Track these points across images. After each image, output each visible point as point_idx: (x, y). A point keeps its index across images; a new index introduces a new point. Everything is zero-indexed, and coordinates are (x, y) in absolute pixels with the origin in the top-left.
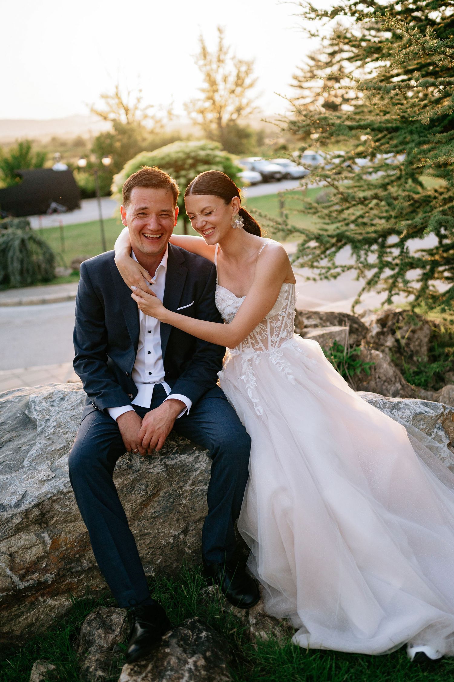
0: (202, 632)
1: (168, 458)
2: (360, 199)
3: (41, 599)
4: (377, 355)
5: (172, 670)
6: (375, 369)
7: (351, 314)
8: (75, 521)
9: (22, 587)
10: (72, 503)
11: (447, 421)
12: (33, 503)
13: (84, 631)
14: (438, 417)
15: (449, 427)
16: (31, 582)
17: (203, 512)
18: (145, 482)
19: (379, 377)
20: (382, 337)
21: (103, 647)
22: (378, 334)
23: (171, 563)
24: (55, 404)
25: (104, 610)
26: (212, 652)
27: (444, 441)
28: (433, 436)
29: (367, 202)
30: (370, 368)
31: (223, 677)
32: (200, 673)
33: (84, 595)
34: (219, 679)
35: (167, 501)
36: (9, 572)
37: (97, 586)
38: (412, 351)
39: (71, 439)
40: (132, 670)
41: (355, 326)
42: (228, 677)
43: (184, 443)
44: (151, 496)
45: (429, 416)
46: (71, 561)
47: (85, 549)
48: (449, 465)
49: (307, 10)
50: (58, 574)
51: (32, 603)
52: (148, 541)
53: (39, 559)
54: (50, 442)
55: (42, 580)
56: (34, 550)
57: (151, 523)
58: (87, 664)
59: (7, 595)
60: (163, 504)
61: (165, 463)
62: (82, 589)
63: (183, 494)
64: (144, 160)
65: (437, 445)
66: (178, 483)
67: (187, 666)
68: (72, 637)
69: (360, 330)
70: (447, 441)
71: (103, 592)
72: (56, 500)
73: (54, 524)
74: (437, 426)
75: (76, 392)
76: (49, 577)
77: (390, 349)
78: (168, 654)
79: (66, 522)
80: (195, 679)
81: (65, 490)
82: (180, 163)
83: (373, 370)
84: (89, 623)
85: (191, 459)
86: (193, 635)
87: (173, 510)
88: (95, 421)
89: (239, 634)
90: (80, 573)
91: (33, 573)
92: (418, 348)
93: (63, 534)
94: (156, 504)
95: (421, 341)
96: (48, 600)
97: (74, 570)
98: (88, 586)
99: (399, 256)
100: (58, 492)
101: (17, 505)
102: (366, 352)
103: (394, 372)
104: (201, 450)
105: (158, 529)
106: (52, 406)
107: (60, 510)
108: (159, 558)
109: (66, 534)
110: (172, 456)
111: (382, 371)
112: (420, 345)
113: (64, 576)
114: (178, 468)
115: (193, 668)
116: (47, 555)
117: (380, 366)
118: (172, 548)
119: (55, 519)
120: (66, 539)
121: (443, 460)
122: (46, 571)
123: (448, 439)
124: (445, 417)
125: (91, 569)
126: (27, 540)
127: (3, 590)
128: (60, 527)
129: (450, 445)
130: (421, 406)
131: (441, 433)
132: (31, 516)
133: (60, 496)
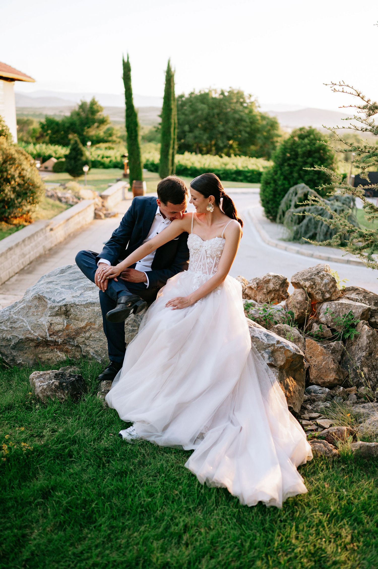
3: (56, 350)
6: (359, 338)
8: (78, 320)
9: (49, 339)
12: (64, 304)
14: (269, 346)
16: (52, 339)
30: (358, 336)
32: (52, 386)
34: (60, 394)
36: (47, 331)
37: (78, 356)
42: (65, 397)
45: (262, 342)
46: (71, 338)
47: (77, 335)
50: (64, 341)
51: (52, 350)
52: (101, 344)
53: (59, 331)
55: (57, 340)
56: (60, 326)
59: (43, 340)
62: (72, 354)
67: (50, 381)
73: (70, 318)
76: (60, 341)
79: (75, 319)
80: (48, 386)
81: (77, 304)
90: (73, 346)
91: (55, 336)
96: (58, 352)
97: (71, 343)
98: (74, 354)
100: (74, 303)
101: (58, 302)
107: (73, 312)
108: (103, 355)
109: (73, 325)
111: (362, 340)
113: (66, 344)
115: (51, 383)
116: (63, 330)
117: (362, 337)
119: (71, 316)
120: (72, 327)
122: (60, 337)
123: (272, 361)
124: (276, 348)
125: (78, 346)
126: (59, 320)
127: (42, 337)
128: (73, 320)
129: (271, 365)
130: (262, 335)
131: (266, 356)
132: (62, 310)
133: (74, 305)
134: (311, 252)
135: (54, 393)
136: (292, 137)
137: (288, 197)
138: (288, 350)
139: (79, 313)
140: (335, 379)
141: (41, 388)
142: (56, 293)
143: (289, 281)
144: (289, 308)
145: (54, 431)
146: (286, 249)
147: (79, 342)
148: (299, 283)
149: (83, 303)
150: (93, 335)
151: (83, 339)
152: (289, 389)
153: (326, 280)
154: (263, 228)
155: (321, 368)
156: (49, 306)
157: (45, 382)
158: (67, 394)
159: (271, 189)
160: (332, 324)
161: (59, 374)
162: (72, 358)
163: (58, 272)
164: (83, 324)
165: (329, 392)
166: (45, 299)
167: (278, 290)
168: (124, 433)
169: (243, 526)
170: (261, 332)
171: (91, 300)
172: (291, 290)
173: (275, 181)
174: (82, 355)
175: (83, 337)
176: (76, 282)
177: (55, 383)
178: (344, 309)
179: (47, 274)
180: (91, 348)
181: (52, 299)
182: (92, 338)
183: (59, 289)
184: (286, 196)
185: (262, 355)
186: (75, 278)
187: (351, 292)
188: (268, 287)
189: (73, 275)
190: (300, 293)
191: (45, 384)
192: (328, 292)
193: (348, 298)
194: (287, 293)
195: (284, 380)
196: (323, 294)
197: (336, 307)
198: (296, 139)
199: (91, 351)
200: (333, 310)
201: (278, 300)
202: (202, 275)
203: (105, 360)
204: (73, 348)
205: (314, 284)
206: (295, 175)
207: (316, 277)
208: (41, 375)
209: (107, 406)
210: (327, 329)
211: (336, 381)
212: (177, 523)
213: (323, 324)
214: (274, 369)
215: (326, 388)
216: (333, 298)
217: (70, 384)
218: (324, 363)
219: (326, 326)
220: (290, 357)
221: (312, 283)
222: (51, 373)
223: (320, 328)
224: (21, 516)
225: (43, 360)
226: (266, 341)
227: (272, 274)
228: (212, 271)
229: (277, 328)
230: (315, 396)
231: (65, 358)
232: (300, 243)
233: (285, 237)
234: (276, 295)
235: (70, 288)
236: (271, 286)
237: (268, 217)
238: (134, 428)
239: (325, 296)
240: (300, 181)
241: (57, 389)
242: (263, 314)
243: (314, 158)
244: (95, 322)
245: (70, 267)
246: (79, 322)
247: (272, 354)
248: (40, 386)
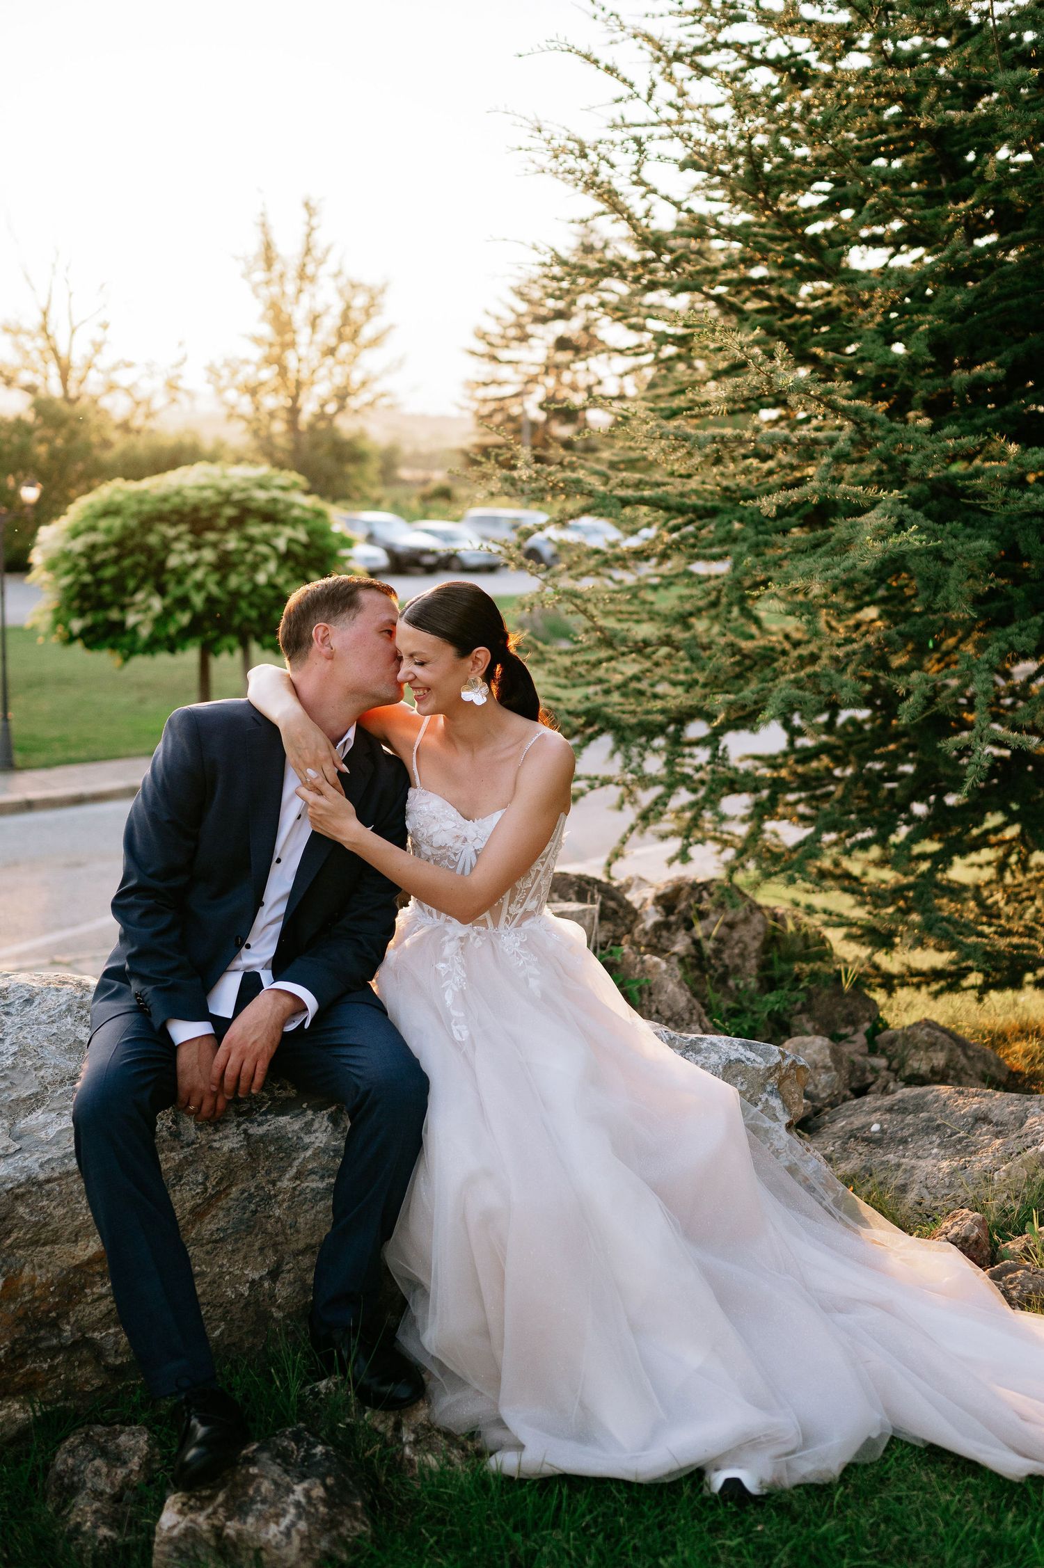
0: (315, 1447)
1: (252, 1122)
2: (636, 643)
4: (656, 965)
5: (264, 1502)
6: (651, 994)
7: (605, 879)
8: (54, 1242)
10: (54, 1203)
11: (788, 1082)
13: (60, 1467)
14: (771, 1072)
15: (791, 1093)
17: (312, 1235)
18: (203, 1168)
19: (657, 1012)
20: (664, 933)
21: (102, 1493)
22: (658, 926)
23: (241, 1340)
24: (13, 1010)
25: (99, 1429)
26: (337, 1478)
27: (781, 1118)
28: (760, 1106)
29: (649, 650)
30: (640, 991)
31: (356, 1524)
32: (317, 1510)
33: (58, 1400)
34: (349, 1525)
35: (244, 1208)
37: (87, 1382)
38: (726, 967)
39: (50, 1079)
40: (184, 1504)
41: (612, 904)
42: (366, 1525)
43: (284, 1094)
44: (212, 1196)
45: (754, 1068)
46: (39, 1324)
47: (70, 1301)
48: (787, 1164)
49: (548, 260)
50: (12, 1350)
54: (7, 1083)
57: (208, 1253)
58: (74, 1518)
60: (234, 1214)
61: (245, 1131)
62: (56, 1387)
63: (275, 1196)
64: (119, 498)
65: (768, 1123)
66: (268, 1173)
67: (291, 1497)
68: (33, 1480)
69: (621, 914)
70: (786, 1119)
71: (98, 1394)
72: (23, 1195)
73: (10, 1246)
74: (769, 1088)
75: (57, 990)
77: (682, 960)
78: (255, 1476)
79: (35, 1243)
80: (307, 1519)
81: (42, 1177)
82: (205, 514)
83: (645, 996)
84: (72, 1452)
85: (297, 1126)
86: (298, 1450)
87: (254, 1227)
88: (127, 1032)
89: (382, 1460)
92: (738, 961)
93: (27, 1269)
94: (221, 1214)
95: (745, 948)
98: (67, 1381)
99: (709, 763)
100: (29, 1178)
102: (632, 956)
103: (689, 1001)
104: (317, 1109)
105: (221, 1266)
106: (7, 1014)
107: (27, 1217)
109: (33, 1269)
110: (260, 1119)
111: (663, 997)
112: (742, 955)
113: (23, 1356)
114: (271, 1142)
115: (303, 1500)
117: (661, 988)
118: (247, 1305)
119: (14, 1236)
120: (33, 1279)
121: (777, 1153)
123: (790, 1114)
131: (775, 1103)
147: (86, 1322)
204: (60, 1359)
248: (287, 1533)
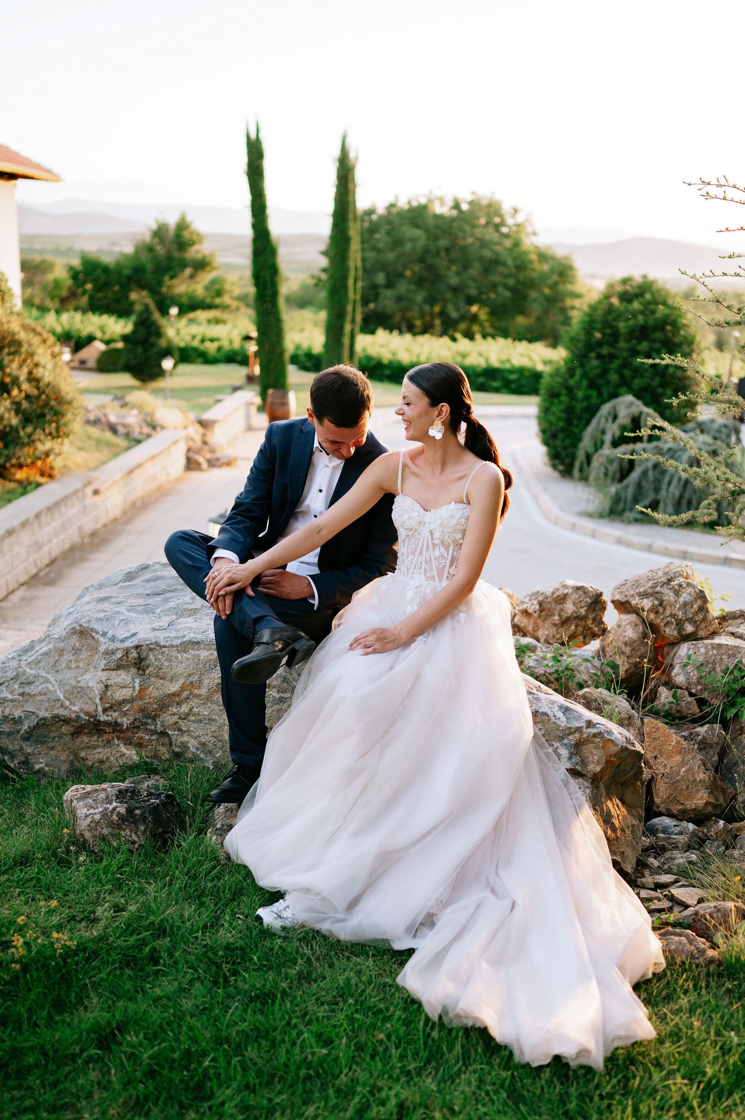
3: (117, 742)
8: (164, 679)
9: (102, 719)
10: (164, 658)
11: (591, 745)
12: (133, 644)
14: (570, 731)
16: (110, 718)
31: (133, 835)
32: (112, 815)
36: (98, 701)
37: (163, 754)
45: (555, 723)
46: (148, 716)
47: (161, 710)
50: (134, 723)
51: (108, 741)
52: (213, 729)
53: (124, 702)
55: (119, 721)
56: (125, 690)
59: (89, 720)
62: (150, 750)
67: (107, 805)
70: (569, 765)
72: (153, 649)
73: (147, 674)
76: (125, 722)
79: (158, 677)
80: (103, 816)
81: (162, 644)
90: (154, 732)
91: (115, 711)
96: (122, 745)
97: (148, 727)
98: (155, 750)
100: (157, 642)
101: (123, 641)
107: (154, 661)
108: (218, 752)
113: (138, 728)
115: (111, 809)
116: (131, 700)
119: (150, 669)
120: (152, 693)
122: (125, 715)
123: (577, 764)
124: (585, 736)
125: (163, 734)
126: (123, 679)
127: (87, 714)
128: (152, 679)
129: (574, 773)
130: (557, 708)
131: (564, 752)
132: (130, 656)
133: (156, 647)
134: (646, 541)
135: (117, 831)
136: (607, 297)
137: (598, 424)
138: (609, 740)
139: (166, 664)
140: (707, 803)
141: (89, 820)
142: (117, 622)
143: (607, 597)
144: (608, 655)
145: (118, 909)
146: (593, 535)
147: (166, 723)
148: (628, 602)
149: (174, 643)
150: (195, 710)
151: (175, 719)
152: (613, 823)
153: (685, 597)
154: (545, 489)
155: (678, 781)
156: (102, 648)
157: (97, 808)
158: (145, 832)
159: (562, 407)
160: (699, 687)
161: (127, 791)
162: (151, 758)
163: (120, 578)
164: (174, 688)
165: (694, 831)
166: (94, 634)
167: (584, 618)
168: (267, 914)
169: (521, 1106)
170: (553, 703)
171: (192, 635)
172: (611, 617)
173: (570, 390)
174: (173, 752)
175: (174, 714)
176: (159, 598)
177: (118, 809)
178: (724, 657)
179: (95, 583)
180: (192, 737)
181: (109, 635)
182: (193, 715)
183: (123, 614)
184: (594, 422)
185: (556, 751)
186: (156, 590)
187: (739, 621)
188: (562, 610)
189: (152, 584)
190: (630, 623)
191: (96, 811)
192: (691, 620)
193: (733, 634)
194: (603, 623)
195: (602, 803)
196: (680, 624)
197: (707, 653)
198: (615, 301)
199: (192, 744)
200: (701, 660)
201: (585, 637)
202: (426, 583)
203: (223, 762)
204: (154, 737)
205: (661, 605)
206: (613, 377)
207: (665, 590)
208: (89, 793)
209: (229, 858)
210: (690, 699)
211: (710, 809)
212: (384, 1100)
213: (681, 688)
214: (580, 780)
215: (688, 822)
216: (702, 633)
217: (149, 812)
218: (684, 769)
219: (686, 693)
220: (615, 755)
221: (656, 602)
222: (109, 789)
223: (674, 696)
224: (55, 1085)
225: (90, 763)
226: (563, 721)
227: (571, 583)
228: (446, 574)
229: (584, 697)
230: (664, 839)
231: (135, 758)
232: (623, 521)
233: (591, 508)
234: (580, 629)
235: (147, 610)
236: (570, 608)
237: (554, 467)
238: (287, 903)
239: (684, 629)
240: (623, 390)
241: (123, 821)
242: (553, 666)
243: (653, 341)
244: (200, 681)
245: (146, 568)
246: (166, 683)
247: (577, 747)
248: (87, 816)
